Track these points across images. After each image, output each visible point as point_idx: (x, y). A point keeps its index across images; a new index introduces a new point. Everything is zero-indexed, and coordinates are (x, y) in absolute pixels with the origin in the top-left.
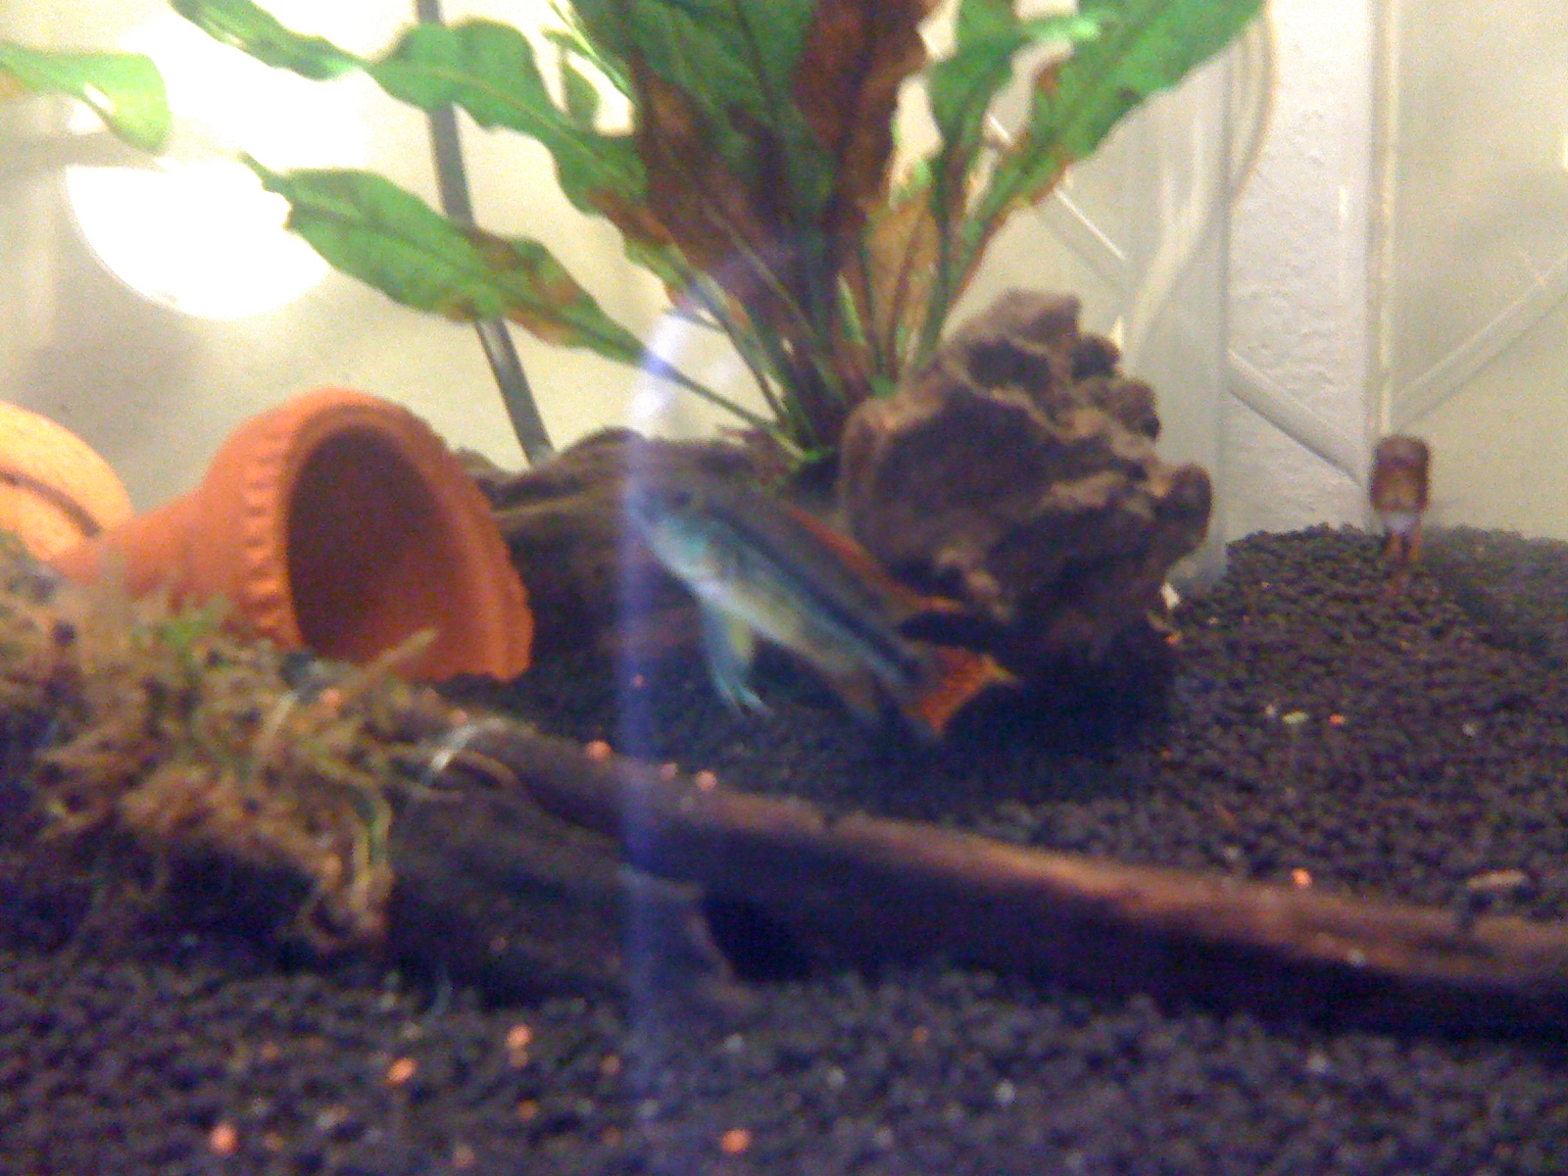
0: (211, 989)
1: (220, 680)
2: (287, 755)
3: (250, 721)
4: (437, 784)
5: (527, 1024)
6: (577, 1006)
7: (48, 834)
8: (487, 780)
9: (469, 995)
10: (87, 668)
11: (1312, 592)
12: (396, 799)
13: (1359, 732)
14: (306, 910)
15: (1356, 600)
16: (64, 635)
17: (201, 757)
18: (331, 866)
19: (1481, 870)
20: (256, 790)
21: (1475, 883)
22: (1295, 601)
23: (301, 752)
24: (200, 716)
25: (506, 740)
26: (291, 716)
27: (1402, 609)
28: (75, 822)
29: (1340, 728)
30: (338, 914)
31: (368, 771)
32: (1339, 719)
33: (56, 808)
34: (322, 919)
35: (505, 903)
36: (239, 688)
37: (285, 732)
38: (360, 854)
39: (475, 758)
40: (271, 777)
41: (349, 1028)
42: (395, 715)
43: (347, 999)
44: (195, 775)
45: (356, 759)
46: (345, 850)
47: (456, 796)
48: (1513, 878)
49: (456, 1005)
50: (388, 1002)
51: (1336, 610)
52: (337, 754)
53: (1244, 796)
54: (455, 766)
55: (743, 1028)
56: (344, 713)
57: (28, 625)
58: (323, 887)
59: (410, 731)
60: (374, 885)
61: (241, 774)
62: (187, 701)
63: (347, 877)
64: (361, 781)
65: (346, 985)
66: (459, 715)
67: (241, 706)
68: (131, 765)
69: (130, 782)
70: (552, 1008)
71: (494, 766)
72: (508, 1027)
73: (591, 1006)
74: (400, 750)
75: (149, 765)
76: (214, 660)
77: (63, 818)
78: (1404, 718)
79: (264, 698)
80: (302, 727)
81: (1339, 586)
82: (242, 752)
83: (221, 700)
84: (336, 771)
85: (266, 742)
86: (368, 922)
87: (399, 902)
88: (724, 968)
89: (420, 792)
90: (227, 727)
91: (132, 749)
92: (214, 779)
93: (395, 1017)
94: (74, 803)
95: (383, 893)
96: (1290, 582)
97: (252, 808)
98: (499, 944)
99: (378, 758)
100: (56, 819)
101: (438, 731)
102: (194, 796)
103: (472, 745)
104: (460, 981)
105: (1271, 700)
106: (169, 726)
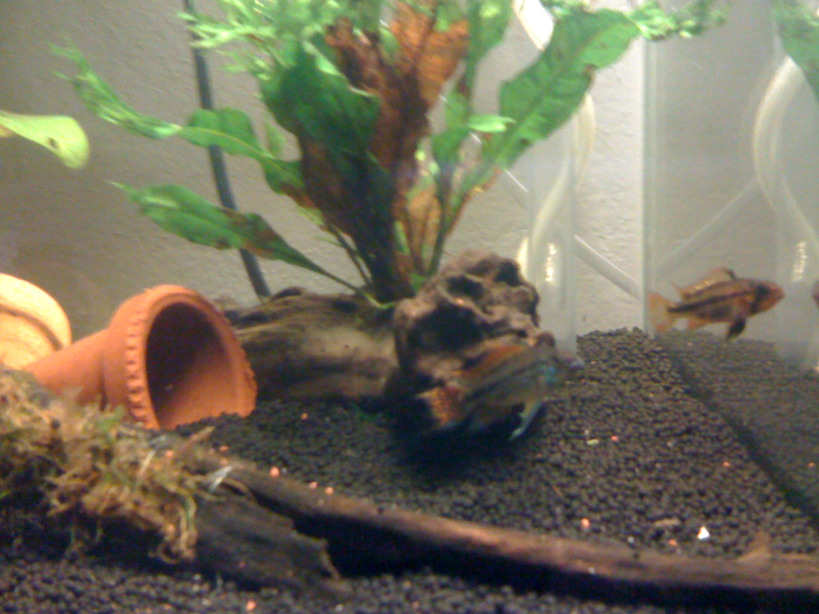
0: (122, 581)
1: (122, 445)
2: (151, 479)
3: (135, 464)
4: (215, 494)
5: (254, 600)
6: (274, 592)
7: (51, 513)
8: (236, 491)
9: (231, 585)
10: (65, 439)
11: (614, 366)
12: (198, 500)
13: (622, 445)
14: (161, 548)
15: (633, 370)
16: (55, 425)
17: (116, 481)
18: (170, 529)
19: (661, 518)
20: (138, 495)
21: (658, 524)
22: (605, 371)
23: (157, 479)
24: (114, 462)
25: (245, 472)
26: (152, 462)
27: (653, 376)
28: (62, 507)
29: (615, 443)
30: (174, 549)
31: (186, 487)
32: (615, 438)
33: (55, 502)
34: (168, 551)
35: (244, 547)
36: (131, 448)
37: (150, 470)
38: (183, 524)
39: (231, 482)
40: (144, 490)
41: (181, 600)
42: (196, 462)
43: (180, 586)
44: (113, 490)
45: (181, 482)
46: (177, 523)
47: (223, 499)
48: (675, 522)
49: (225, 590)
50: (196, 588)
51: (624, 376)
52: (173, 480)
53: (569, 479)
54: (223, 485)
55: (344, 601)
56: (175, 461)
57: (38, 419)
58: (168, 538)
59: (203, 469)
60: (189, 538)
61: (132, 489)
62: (108, 455)
63: (178, 534)
64: (183, 492)
65: (179, 579)
66: (224, 461)
67: (130, 457)
68: (85, 483)
69: (84, 491)
70: (264, 592)
71: (239, 485)
72: (247, 600)
73: (280, 592)
74: (199, 478)
75: (93, 484)
76: (119, 436)
77: (58, 506)
78: (643, 438)
79: (140, 453)
80: (157, 468)
81: (626, 364)
82: (132, 479)
83: (123, 457)
84: (172, 488)
85: (142, 472)
86: (188, 554)
87: (200, 544)
88: (336, 575)
89: (208, 497)
90: (126, 466)
91: (85, 476)
92: (121, 490)
93: (200, 595)
94: (62, 499)
95: (193, 542)
96: (605, 361)
97: (137, 504)
98: (242, 565)
99: (191, 481)
100: (55, 506)
101: (215, 468)
102: (113, 498)
103: (229, 475)
104: (227, 578)
105: (587, 428)
106: (101, 466)
